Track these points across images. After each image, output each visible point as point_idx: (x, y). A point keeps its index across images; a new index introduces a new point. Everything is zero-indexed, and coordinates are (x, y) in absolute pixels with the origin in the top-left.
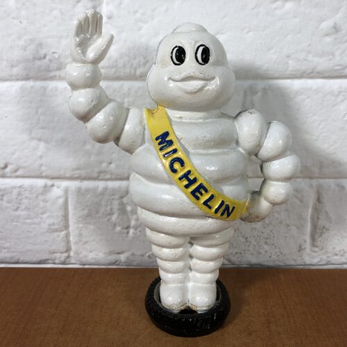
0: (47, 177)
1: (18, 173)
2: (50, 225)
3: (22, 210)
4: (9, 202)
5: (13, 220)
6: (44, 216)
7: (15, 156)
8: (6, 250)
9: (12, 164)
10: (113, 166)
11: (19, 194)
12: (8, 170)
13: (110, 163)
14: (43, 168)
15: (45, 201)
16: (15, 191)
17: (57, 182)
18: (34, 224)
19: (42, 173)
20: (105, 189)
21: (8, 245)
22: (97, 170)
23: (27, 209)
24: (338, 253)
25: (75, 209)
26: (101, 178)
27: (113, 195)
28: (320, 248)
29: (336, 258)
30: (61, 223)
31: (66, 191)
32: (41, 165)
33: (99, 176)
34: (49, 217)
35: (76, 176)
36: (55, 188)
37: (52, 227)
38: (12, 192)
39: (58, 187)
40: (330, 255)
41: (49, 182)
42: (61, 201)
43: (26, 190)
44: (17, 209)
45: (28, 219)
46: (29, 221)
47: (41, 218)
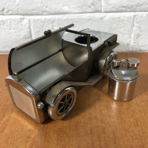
0: (21, 14)
1: (9, 13)
2: (24, 36)
3: (12, 30)
4: (6, 26)
5: (9, 34)
6: (22, 32)
7: (7, 5)
8: (8, 47)
9: (6, 9)
10: (48, 8)
11: (11, 22)
12: (4, 11)
13: (47, 7)
14: (19, 10)
15: (21, 25)
16: (9, 21)
17: (25, 17)
18: (18, 35)
19: (19, 13)
20: (45, 19)
21: (8, 45)
22: (41, 10)
23: (14, 29)
24: (144, 46)
25: (34, 28)
26: (43, 14)
27: (49, 22)
28: (137, 43)
29: (143, 48)
30: (29, 35)
31: (30, 20)
32: (18, 9)
33: (42, 13)
34: (24, 32)
35: (33, 13)
36: (25, 20)
37: (25, 37)
38: (7, 22)
39: (26, 19)
40: (140, 46)
41: (22, 17)
42: (28, 25)
43: (13, 21)
44: (10, 29)
45: (15, 33)
46: (15, 34)
47: (20, 33)
